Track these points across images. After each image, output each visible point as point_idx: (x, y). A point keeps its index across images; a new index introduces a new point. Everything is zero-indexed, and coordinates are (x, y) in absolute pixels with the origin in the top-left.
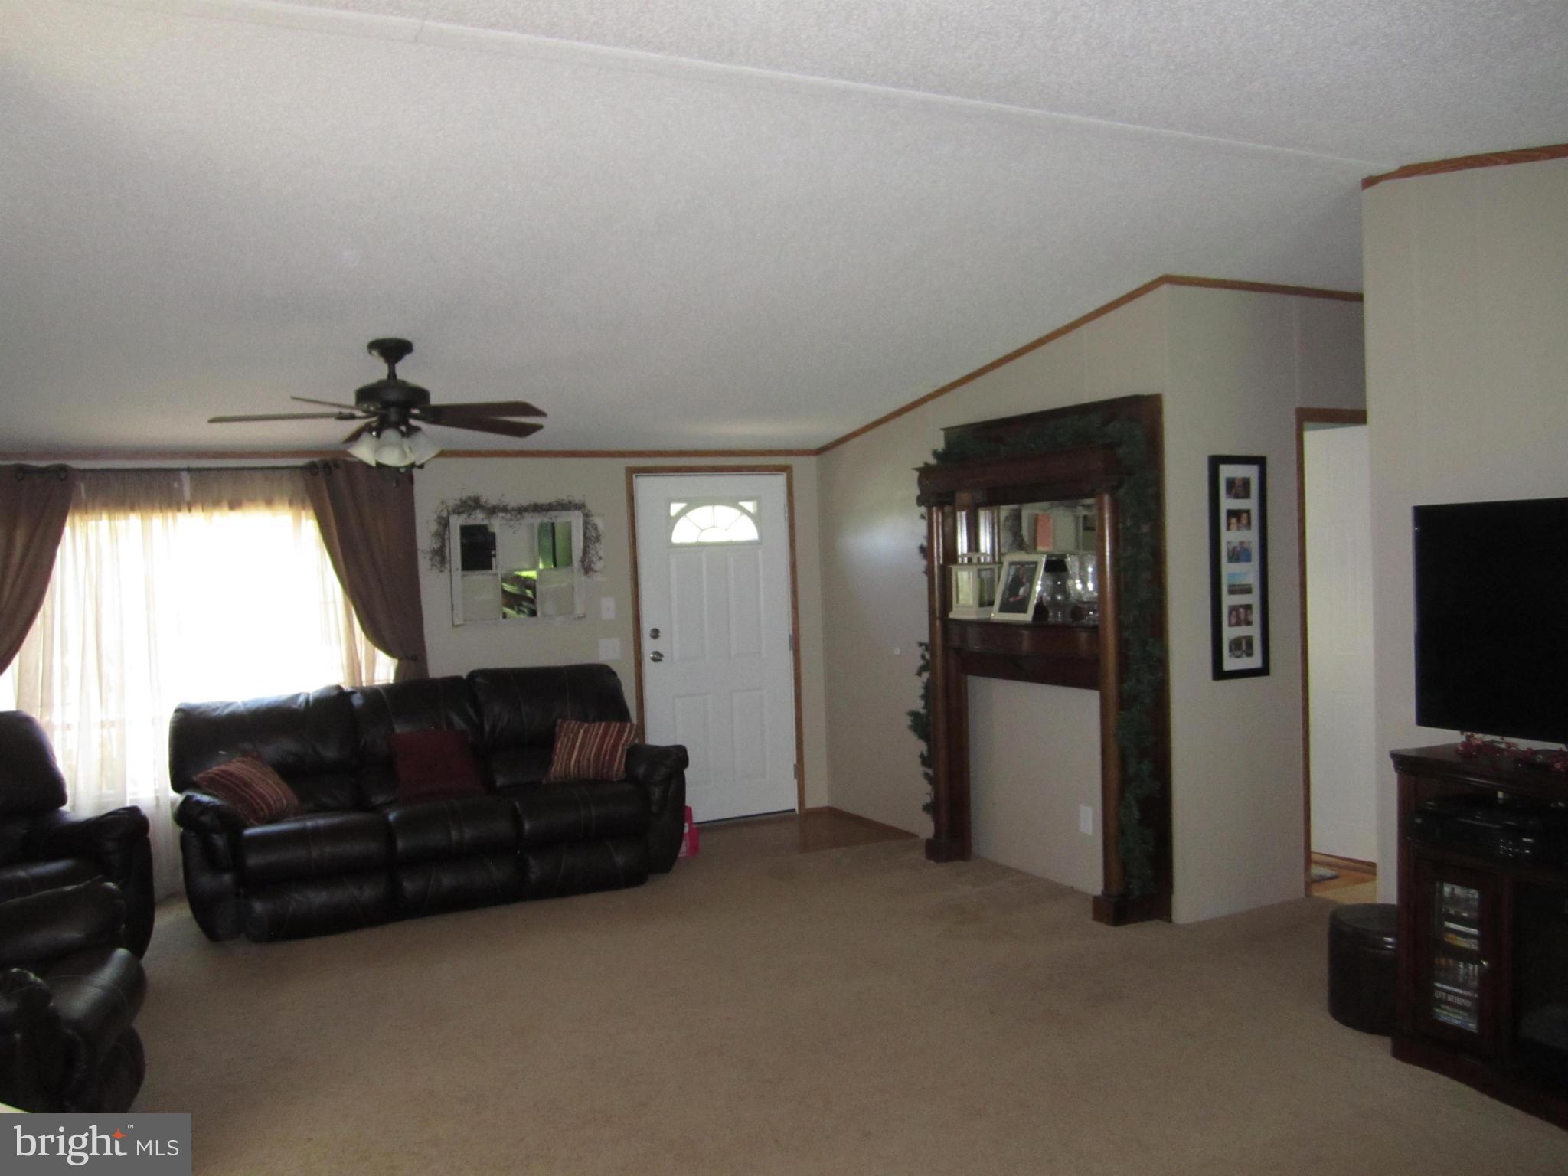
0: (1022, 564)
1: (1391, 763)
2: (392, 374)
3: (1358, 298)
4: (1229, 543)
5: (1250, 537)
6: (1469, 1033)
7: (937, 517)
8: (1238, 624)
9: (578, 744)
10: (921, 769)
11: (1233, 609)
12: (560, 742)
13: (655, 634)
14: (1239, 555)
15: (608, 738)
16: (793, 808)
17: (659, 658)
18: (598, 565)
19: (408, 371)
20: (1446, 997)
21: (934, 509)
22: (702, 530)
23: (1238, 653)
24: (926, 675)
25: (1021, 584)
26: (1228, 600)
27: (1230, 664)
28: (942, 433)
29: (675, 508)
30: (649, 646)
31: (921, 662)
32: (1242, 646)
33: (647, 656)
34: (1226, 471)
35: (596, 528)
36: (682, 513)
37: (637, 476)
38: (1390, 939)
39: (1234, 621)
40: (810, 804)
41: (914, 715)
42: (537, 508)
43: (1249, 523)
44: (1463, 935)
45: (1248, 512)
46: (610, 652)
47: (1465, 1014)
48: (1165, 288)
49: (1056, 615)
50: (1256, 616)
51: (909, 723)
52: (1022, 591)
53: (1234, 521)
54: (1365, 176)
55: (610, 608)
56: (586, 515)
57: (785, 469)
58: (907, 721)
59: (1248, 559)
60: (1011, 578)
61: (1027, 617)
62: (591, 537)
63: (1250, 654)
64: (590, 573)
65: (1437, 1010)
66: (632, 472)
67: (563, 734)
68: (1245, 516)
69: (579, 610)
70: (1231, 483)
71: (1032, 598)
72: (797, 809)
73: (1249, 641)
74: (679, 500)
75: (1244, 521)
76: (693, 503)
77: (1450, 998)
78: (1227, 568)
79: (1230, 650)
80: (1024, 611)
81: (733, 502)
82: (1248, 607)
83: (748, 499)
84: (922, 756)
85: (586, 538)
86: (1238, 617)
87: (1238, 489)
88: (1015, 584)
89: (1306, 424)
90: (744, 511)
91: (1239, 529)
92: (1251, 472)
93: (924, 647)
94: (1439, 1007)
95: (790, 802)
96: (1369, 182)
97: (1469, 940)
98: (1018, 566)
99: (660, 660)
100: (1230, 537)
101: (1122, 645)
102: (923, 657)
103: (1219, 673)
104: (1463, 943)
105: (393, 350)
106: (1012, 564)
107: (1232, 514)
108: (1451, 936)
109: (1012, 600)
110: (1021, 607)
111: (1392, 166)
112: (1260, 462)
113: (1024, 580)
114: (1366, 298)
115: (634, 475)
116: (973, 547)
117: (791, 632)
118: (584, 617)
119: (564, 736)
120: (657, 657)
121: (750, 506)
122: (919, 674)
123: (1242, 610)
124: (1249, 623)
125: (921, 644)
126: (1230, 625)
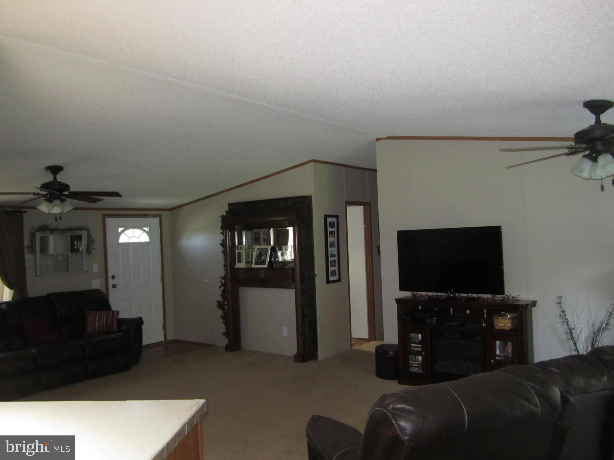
0: (262, 249)
1: (395, 302)
2: (55, 178)
3: (375, 171)
4: (330, 241)
5: (335, 239)
6: (420, 373)
7: (229, 233)
8: (332, 266)
9: (97, 319)
10: (222, 321)
11: (331, 261)
12: (89, 319)
13: (113, 277)
14: (332, 245)
15: (109, 316)
16: (162, 341)
17: (115, 286)
18: (93, 252)
19: (61, 178)
20: (413, 365)
21: (227, 231)
22: (130, 238)
23: (333, 275)
24: (222, 288)
25: (262, 256)
26: (330, 259)
27: (331, 278)
28: (227, 204)
29: (120, 230)
30: (111, 282)
31: (221, 284)
32: (334, 273)
33: (110, 286)
34: (329, 220)
35: (92, 237)
36: (123, 232)
37: (106, 218)
38: (391, 352)
39: (331, 265)
40: (169, 339)
41: (219, 302)
42: (70, 229)
43: (335, 235)
44: (416, 347)
45: (334, 232)
46: (97, 284)
47: (418, 369)
48: (313, 163)
49: (276, 265)
50: (337, 264)
51: (217, 305)
52: (263, 258)
53: (331, 235)
54: (377, 138)
55: (96, 268)
56: (88, 232)
57: (160, 216)
58: (216, 304)
59: (335, 247)
60: (258, 253)
61: (266, 266)
62: (91, 241)
63: (336, 276)
64: (90, 255)
65: (411, 369)
66: (105, 216)
67: (90, 316)
68: (333, 233)
69: (85, 269)
70: (330, 223)
71: (267, 261)
72: (164, 340)
73: (335, 271)
74: (121, 227)
75: (333, 235)
76: (126, 228)
77: (414, 365)
78: (330, 249)
79: (331, 274)
80: (265, 264)
81: (140, 228)
82: (335, 261)
83: (146, 227)
84: (221, 316)
85: (88, 242)
86: (332, 264)
87: (332, 225)
88: (260, 256)
89: (347, 205)
90: (144, 231)
91: (332, 237)
92: (334, 220)
93: (222, 278)
94: (411, 368)
95: (161, 338)
96: (378, 139)
97: (419, 348)
98: (260, 250)
99: (116, 287)
100: (330, 239)
101: (302, 273)
102: (221, 282)
103: (328, 282)
104: (416, 349)
105: (55, 170)
106: (258, 249)
107: (331, 232)
108: (413, 348)
109: (259, 261)
110: (263, 263)
111: (385, 136)
112: (337, 217)
113: (263, 254)
114: (377, 171)
115: (106, 217)
116: (240, 243)
117: (161, 276)
118: (87, 271)
119: (91, 317)
120: (114, 286)
121: (146, 229)
122: (220, 287)
123: (333, 262)
124: (335, 266)
125: (221, 277)
126: (331, 267)
